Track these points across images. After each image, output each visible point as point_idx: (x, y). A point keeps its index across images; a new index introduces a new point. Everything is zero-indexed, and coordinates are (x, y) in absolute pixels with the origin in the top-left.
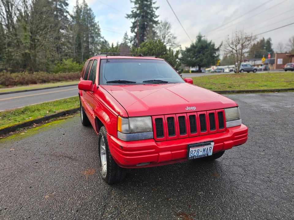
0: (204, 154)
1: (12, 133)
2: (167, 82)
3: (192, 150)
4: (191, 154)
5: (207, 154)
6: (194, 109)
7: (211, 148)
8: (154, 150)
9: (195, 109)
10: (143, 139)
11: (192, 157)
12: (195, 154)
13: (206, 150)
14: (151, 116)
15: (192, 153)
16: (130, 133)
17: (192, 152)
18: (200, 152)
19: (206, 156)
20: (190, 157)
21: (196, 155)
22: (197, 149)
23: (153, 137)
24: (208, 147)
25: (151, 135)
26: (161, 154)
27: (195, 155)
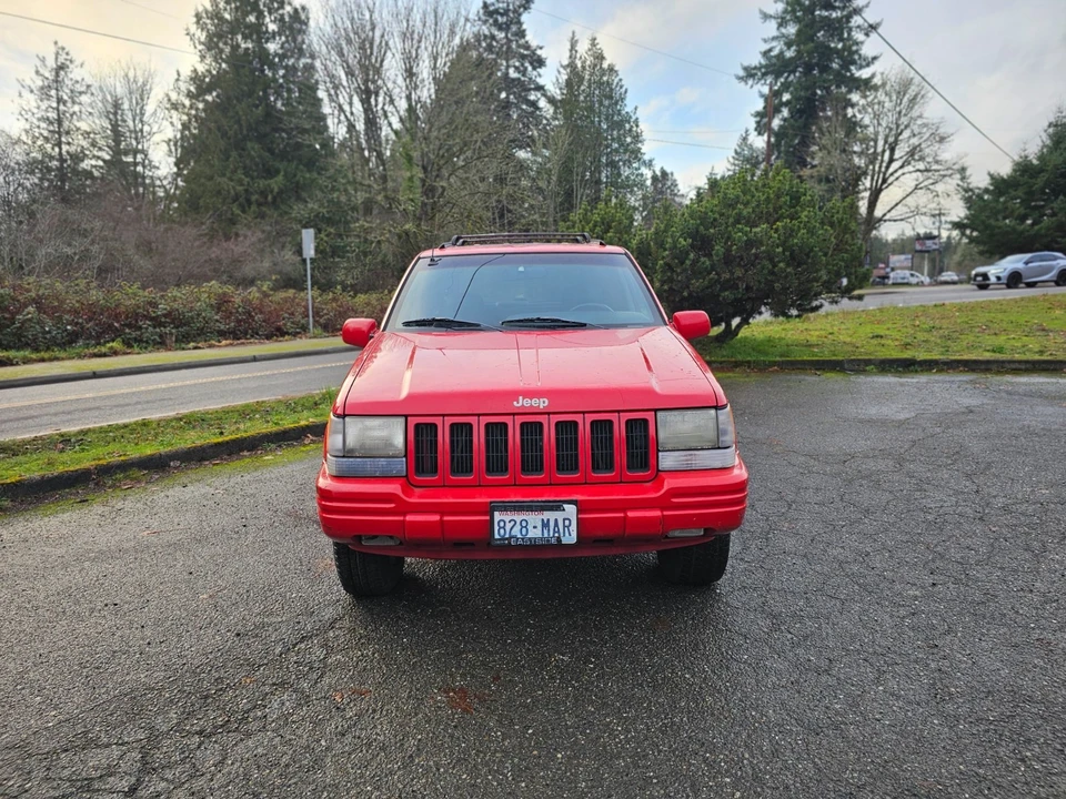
0: (546, 535)
1: (246, 453)
2: (585, 325)
3: (502, 517)
4: (502, 531)
5: (559, 539)
6: (542, 403)
7: (567, 523)
8: (393, 505)
9: (546, 404)
10: (377, 475)
11: (503, 539)
12: (516, 532)
13: (552, 524)
14: (406, 416)
15: (504, 528)
16: (344, 457)
17: (502, 524)
18: (530, 527)
19: (553, 541)
20: (497, 536)
21: (519, 536)
22: (518, 517)
23: (404, 474)
24: (559, 515)
25: (400, 466)
26: (409, 518)
27: (513, 533)
